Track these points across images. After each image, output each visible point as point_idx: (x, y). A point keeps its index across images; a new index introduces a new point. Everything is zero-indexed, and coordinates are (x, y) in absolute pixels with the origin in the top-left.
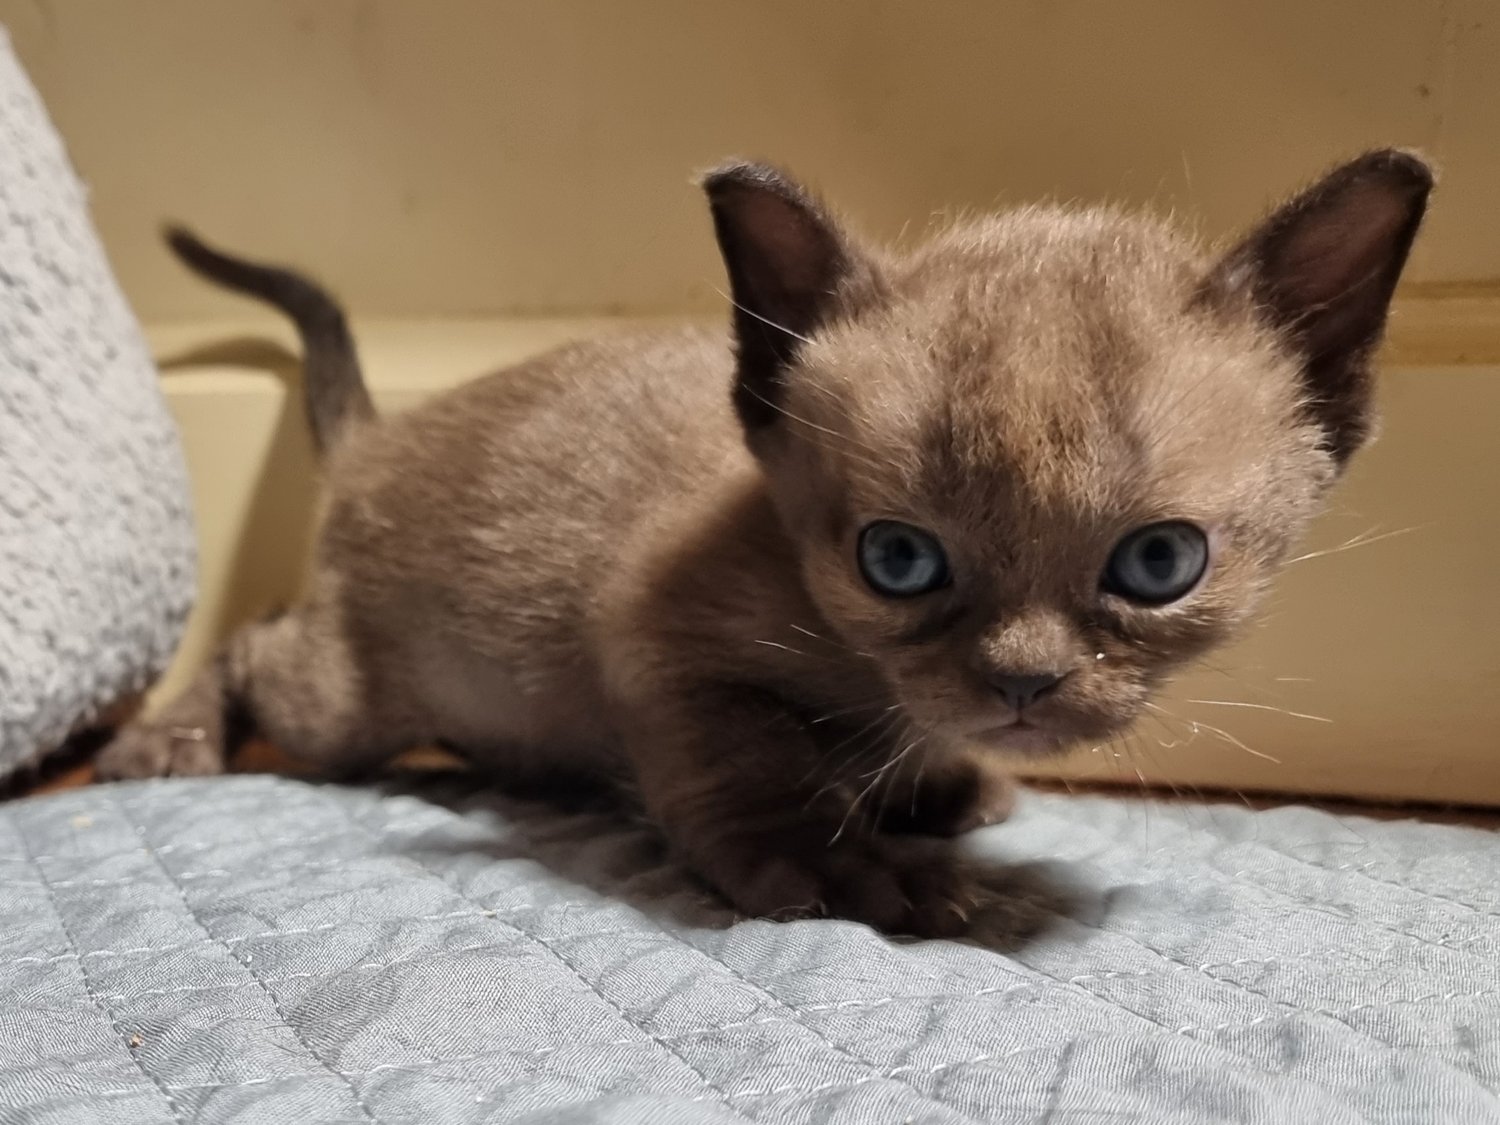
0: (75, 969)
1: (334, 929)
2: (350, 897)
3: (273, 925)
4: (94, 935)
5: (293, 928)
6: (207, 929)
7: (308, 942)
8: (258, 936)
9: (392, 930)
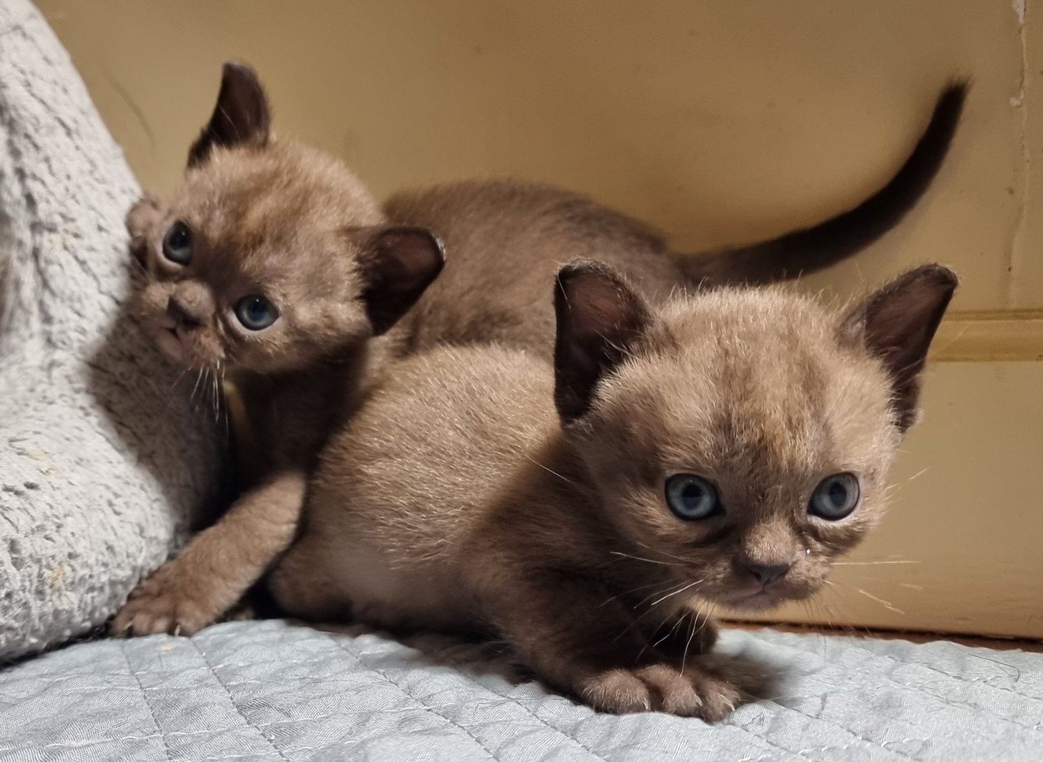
0: (161, 744)
1: (327, 717)
2: (337, 697)
3: (288, 715)
4: (173, 722)
5: (300, 716)
6: (246, 719)
7: (311, 726)
8: (279, 722)
9: (364, 718)
